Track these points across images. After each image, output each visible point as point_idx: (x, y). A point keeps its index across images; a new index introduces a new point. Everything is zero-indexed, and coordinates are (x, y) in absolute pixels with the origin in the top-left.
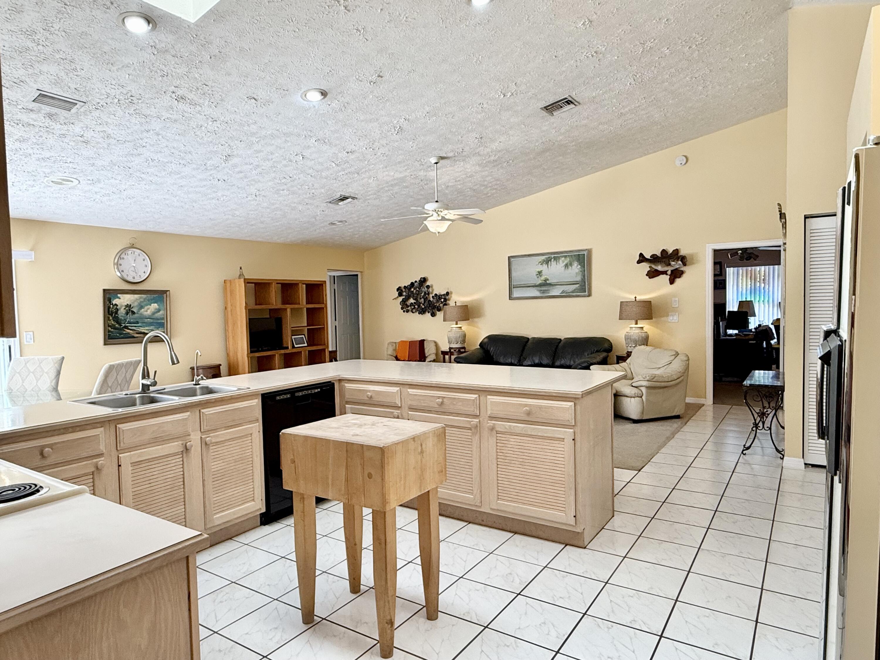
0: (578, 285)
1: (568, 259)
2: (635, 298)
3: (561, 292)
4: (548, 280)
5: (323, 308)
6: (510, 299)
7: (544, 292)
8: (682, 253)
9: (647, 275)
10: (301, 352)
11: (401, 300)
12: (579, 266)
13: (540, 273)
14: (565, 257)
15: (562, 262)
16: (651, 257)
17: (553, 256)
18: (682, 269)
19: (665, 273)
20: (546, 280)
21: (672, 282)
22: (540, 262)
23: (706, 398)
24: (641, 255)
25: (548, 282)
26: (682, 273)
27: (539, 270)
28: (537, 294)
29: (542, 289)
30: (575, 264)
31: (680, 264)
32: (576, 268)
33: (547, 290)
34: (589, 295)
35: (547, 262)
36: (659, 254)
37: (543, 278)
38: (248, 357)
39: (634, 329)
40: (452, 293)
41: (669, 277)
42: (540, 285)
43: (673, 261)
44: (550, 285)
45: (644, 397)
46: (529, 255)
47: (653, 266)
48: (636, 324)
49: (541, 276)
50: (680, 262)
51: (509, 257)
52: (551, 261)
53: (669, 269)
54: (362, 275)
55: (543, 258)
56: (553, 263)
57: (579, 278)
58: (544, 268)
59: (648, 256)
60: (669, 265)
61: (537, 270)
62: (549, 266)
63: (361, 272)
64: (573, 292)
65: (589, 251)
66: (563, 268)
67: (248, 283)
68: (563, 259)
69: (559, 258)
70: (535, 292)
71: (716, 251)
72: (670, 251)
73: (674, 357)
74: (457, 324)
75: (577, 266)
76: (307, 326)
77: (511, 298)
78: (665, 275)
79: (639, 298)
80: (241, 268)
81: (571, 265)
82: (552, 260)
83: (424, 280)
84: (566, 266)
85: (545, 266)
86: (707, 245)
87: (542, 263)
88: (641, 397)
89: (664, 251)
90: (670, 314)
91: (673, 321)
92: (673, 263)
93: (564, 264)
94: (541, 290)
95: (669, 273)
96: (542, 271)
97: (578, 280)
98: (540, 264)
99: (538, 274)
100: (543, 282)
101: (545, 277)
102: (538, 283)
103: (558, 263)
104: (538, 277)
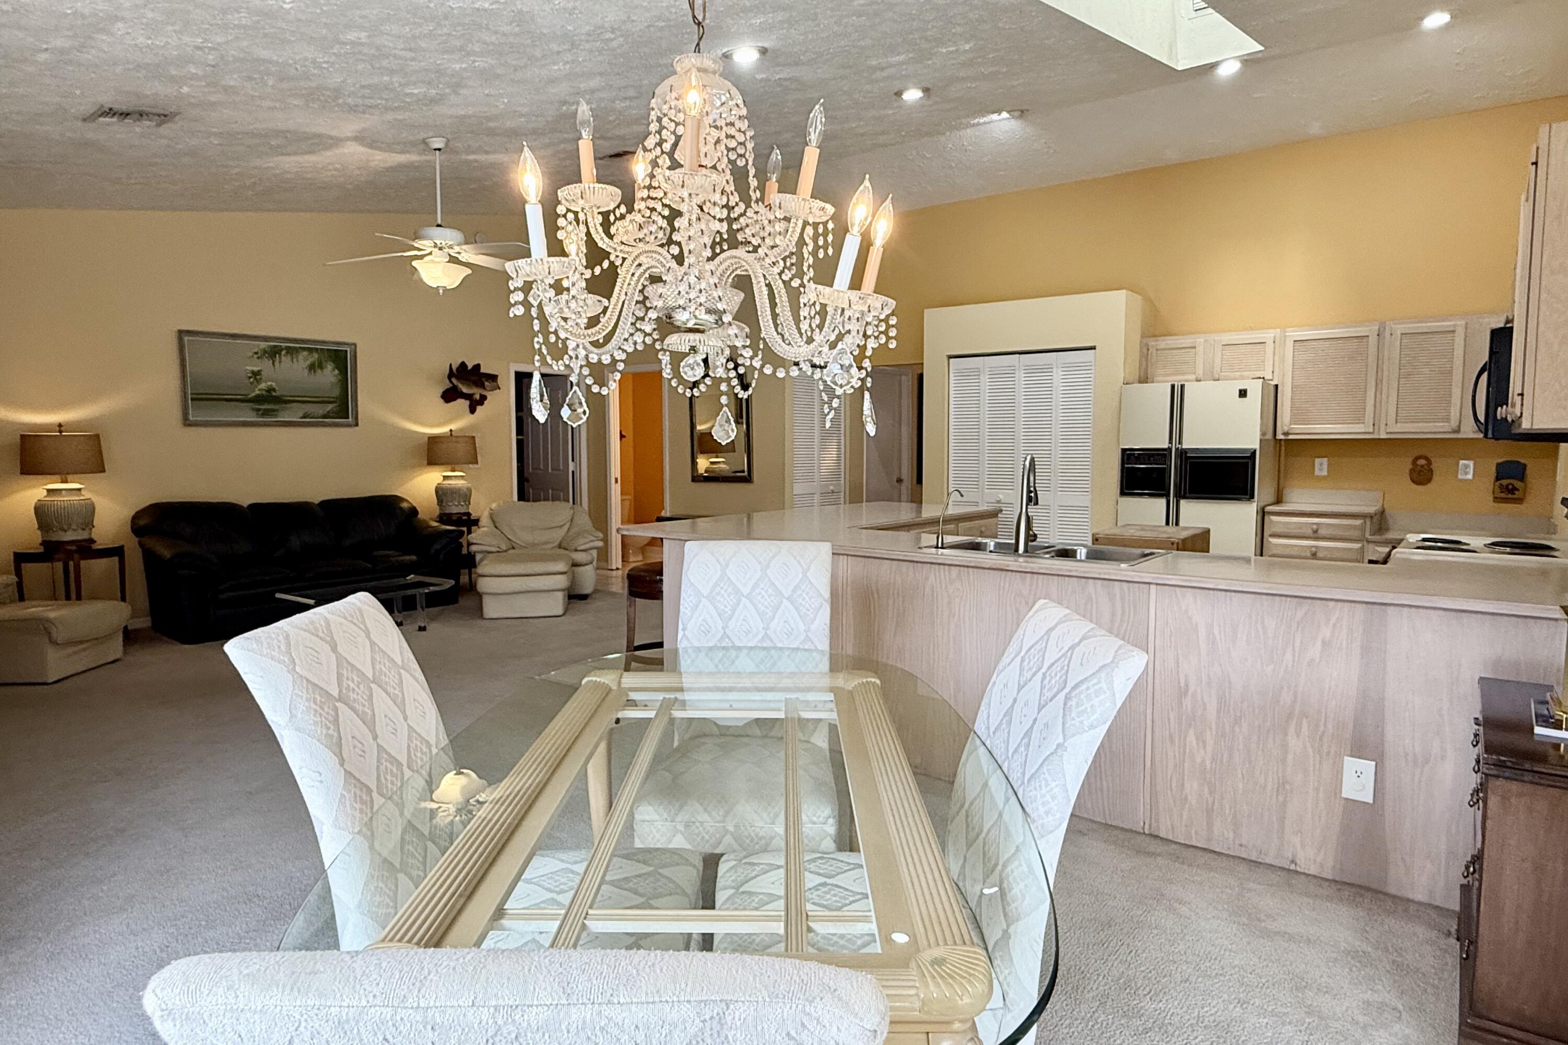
1: (316, 356)
2: (451, 431)
4: (274, 390)
6: (186, 425)
7: (266, 413)
8: (483, 370)
9: (442, 396)
12: (337, 372)
13: (256, 374)
14: (310, 350)
15: (303, 361)
17: (283, 345)
18: (485, 395)
19: (468, 397)
20: (270, 390)
21: (472, 410)
22: (256, 353)
25: (274, 394)
26: (484, 400)
27: (256, 369)
30: (330, 366)
32: (329, 375)
33: (274, 410)
34: (355, 424)
35: (273, 353)
37: (263, 386)
41: (469, 403)
42: (258, 400)
43: (487, 381)
44: (279, 400)
46: (231, 336)
47: (456, 384)
49: (259, 382)
50: (494, 384)
51: (180, 333)
52: (280, 355)
53: (477, 392)
55: (263, 345)
56: (286, 360)
57: (336, 392)
58: (265, 366)
60: (482, 385)
61: (251, 369)
62: (277, 363)
65: (354, 348)
66: (306, 371)
68: (305, 353)
69: (297, 352)
72: (470, 365)
74: (66, 481)
75: (333, 371)
77: (188, 423)
78: (464, 400)
81: (321, 367)
82: (283, 352)
84: (312, 368)
85: (268, 362)
87: (260, 356)
89: (463, 364)
93: (308, 362)
94: (259, 410)
95: (476, 397)
96: (259, 371)
97: (334, 395)
98: (256, 356)
99: (250, 378)
100: (264, 393)
101: (269, 383)
102: (253, 394)
103: (295, 360)
104: (252, 383)
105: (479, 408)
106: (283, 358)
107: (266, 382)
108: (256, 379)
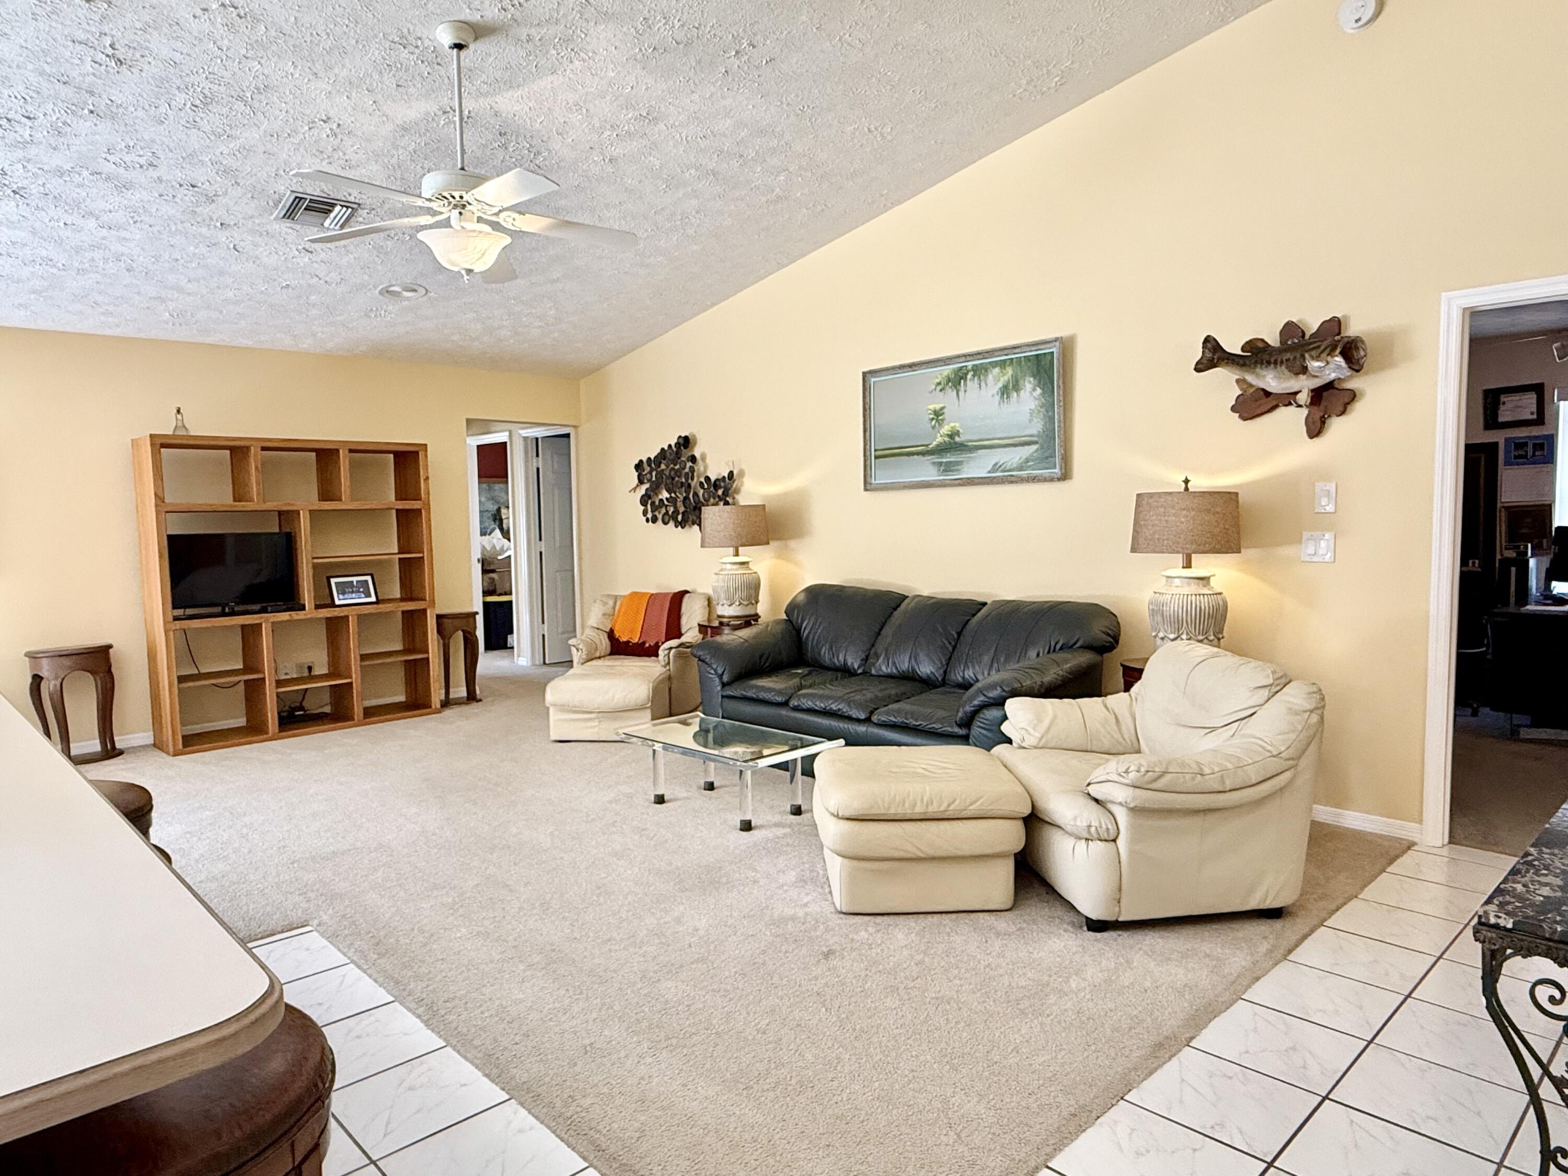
0: (1034, 447)
1: (1010, 371)
2: (1186, 481)
3: (989, 468)
4: (958, 433)
5: (420, 511)
6: (866, 490)
7: (948, 468)
8: (1352, 330)
9: (1234, 409)
10: (347, 617)
11: (643, 492)
12: (1039, 391)
13: (938, 414)
14: (1002, 364)
15: (996, 379)
16: (1243, 349)
17: (970, 364)
18: (1350, 385)
19: (1289, 399)
20: (954, 434)
21: (1316, 429)
22: (939, 384)
23: (1420, 822)
24: (1211, 344)
25: (957, 439)
26: (1353, 396)
27: (938, 407)
28: (932, 474)
29: (944, 460)
30: (1029, 384)
31: (1339, 367)
34: (1065, 476)
35: (957, 380)
36: (1273, 340)
37: (946, 429)
38: (166, 632)
39: (1177, 582)
40: (742, 473)
41: (1305, 412)
42: (941, 450)
43: (1317, 358)
44: (963, 447)
45: (1121, 842)
46: (912, 366)
47: (1250, 378)
48: (1188, 565)
49: (940, 423)
50: (1339, 360)
51: (864, 374)
52: (966, 380)
53: (1304, 386)
54: (576, 433)
55: (947, 370)
56: (971, 384)
57: (1036, 427)
58: (947, 400)
59: (1233, 346)
60: (1304, 370)
61: (931, 407)
62: (961, 393)
63: (574, 427)
64: (1020, 468)
65: (1067, 346)
66: (997, 398)
67: (164, 446)
68: (997, 370)
69: (986, 371)
70: (926, 470)
71: (1474, 314)
72: (1313, 324)
73: (1265, 693)
74: (737, 554)
75: (1034, 390)
76: (399, 553)
77: (867, 486)
78: (1292, 409)
79: (1199, 483)
80: (179, 411)
81: (1017, 388)
82: (969, 376)
83: (685, 442)
84: (1005, 391)
85: (952, 393)
86: (1443, 294)
87: (942, 387)
88: (1114, 841)
89: (1290, 329)
90: (1306, 535)
91: (1315, 559)
92: (1317, 364)
93: (1000, 385)
94: (941, 464)
95: (1303, 398)
96: (942, 408)
97: (1035, 432)
98: (939, 388)
99: (933, 419)
100: (947, 439)
101: (952, 424)
102: (935, 443)
103: (983, 384)
104: (933, 427)
105: (1337, 425)
106: (968, 382)
107: (951, 422)
108: (937, 420)
